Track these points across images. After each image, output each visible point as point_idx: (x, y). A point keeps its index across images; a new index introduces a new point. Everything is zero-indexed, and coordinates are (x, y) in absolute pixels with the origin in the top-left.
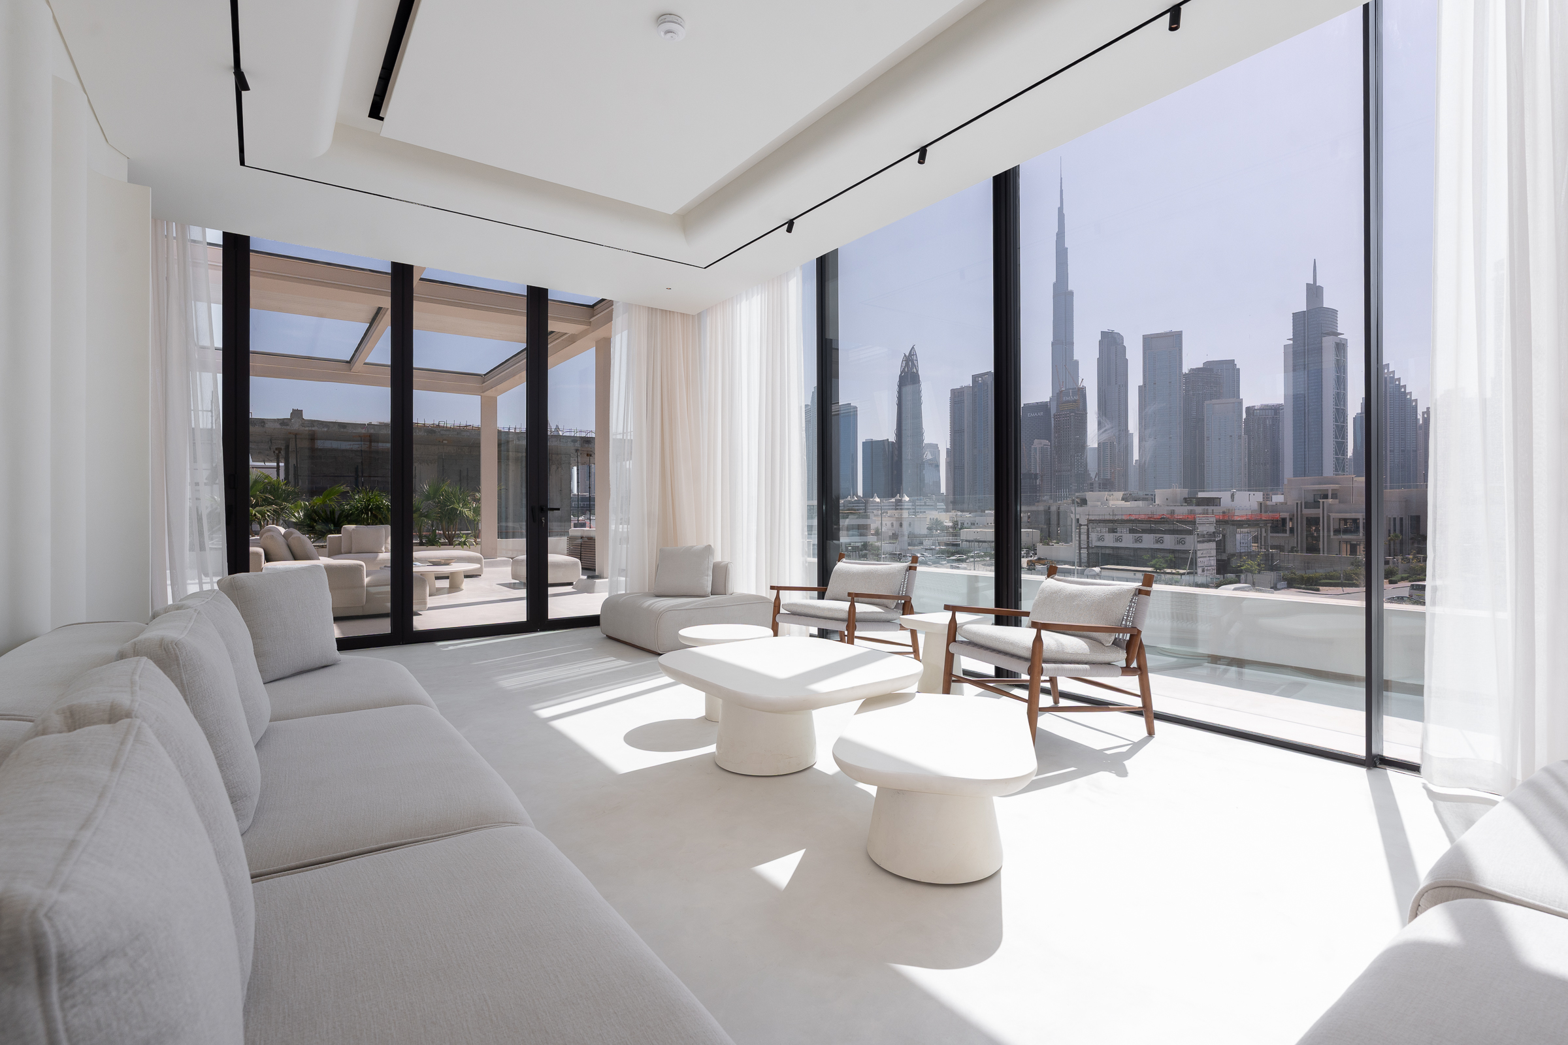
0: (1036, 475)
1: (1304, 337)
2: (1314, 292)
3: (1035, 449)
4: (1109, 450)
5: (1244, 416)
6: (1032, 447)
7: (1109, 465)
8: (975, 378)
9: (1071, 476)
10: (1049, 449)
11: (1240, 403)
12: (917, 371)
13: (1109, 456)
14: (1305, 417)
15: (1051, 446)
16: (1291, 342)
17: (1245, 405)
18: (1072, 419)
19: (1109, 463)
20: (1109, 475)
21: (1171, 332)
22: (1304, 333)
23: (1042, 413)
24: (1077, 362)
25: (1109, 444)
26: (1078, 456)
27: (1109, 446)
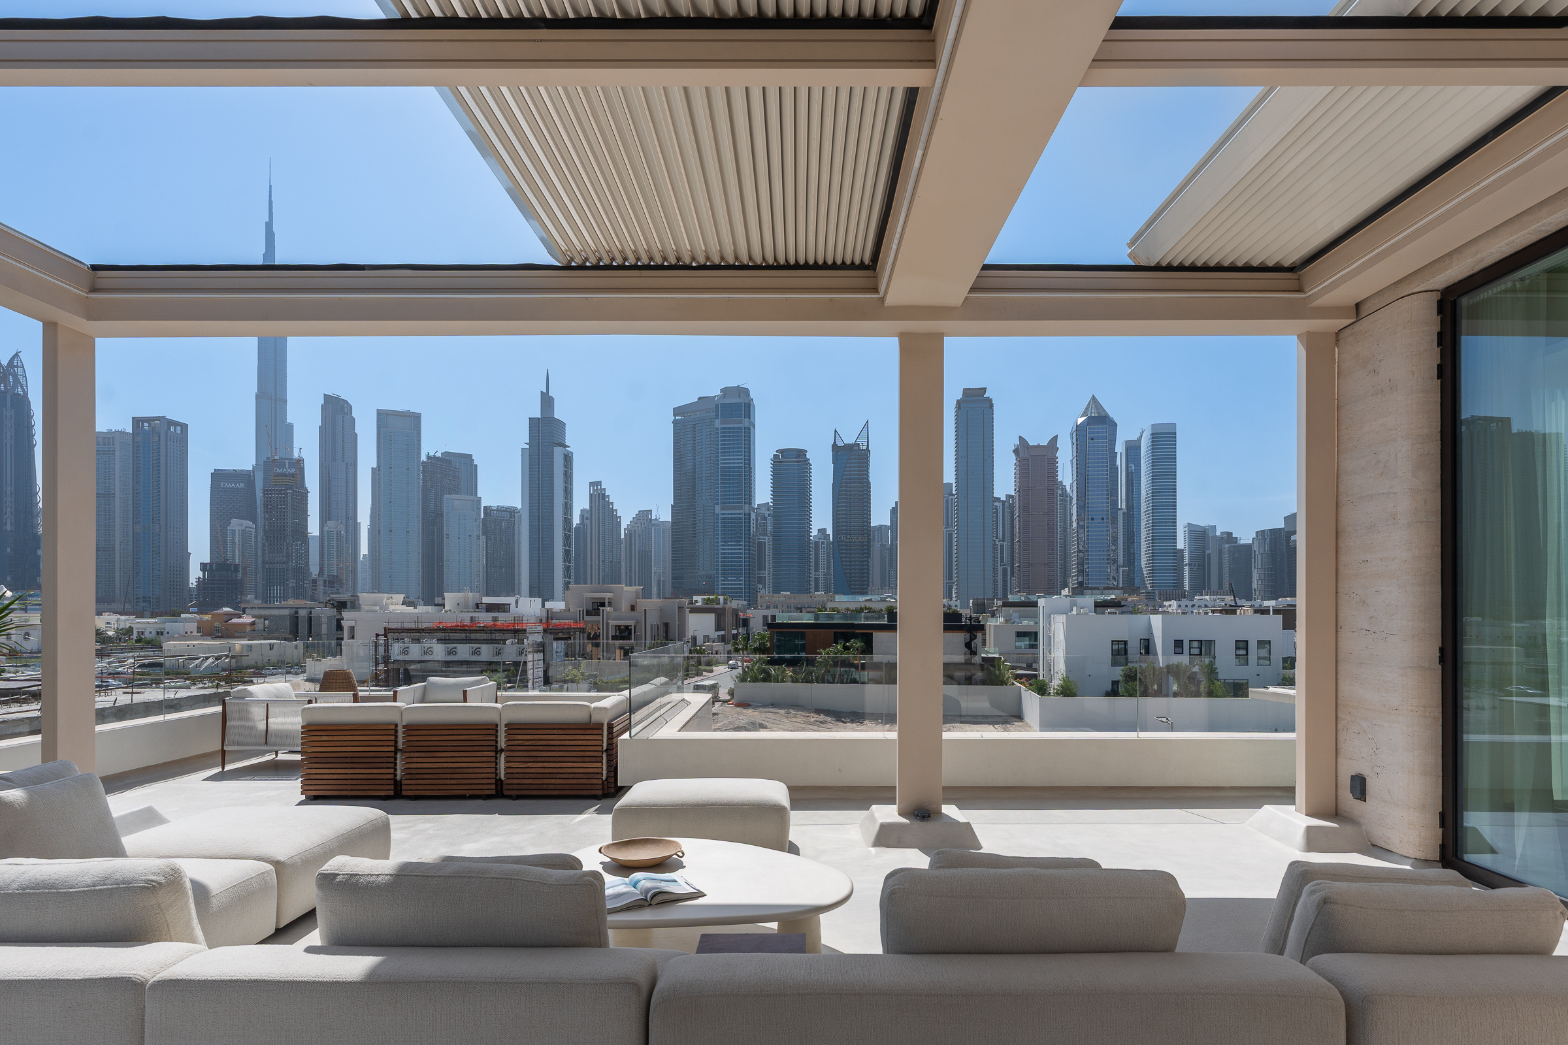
0: (236, 566)
1: (539, 443)
2: (547, 401)
3: (233, 531)
4: (335, 540)
5: (482, 516)
6: (229, 528)
7: (335, 559)
8: (137, 421)
9: (287, 570)
10: (254, 534)
11: (479, 501)
12: (26, 394)
13: (335, 547)
14: (539, 522)
15: (256, 529)
16: (528, 446)
17: (483, 504)
18: (289, 498)
19: (335, 557)
20: (335, 571)
21: (408, 412)
22: (539, 439)
23: (242, 485)
24: (291, 426)
25: (335, 533)
26: (296, 545)
27: (335, 535)
